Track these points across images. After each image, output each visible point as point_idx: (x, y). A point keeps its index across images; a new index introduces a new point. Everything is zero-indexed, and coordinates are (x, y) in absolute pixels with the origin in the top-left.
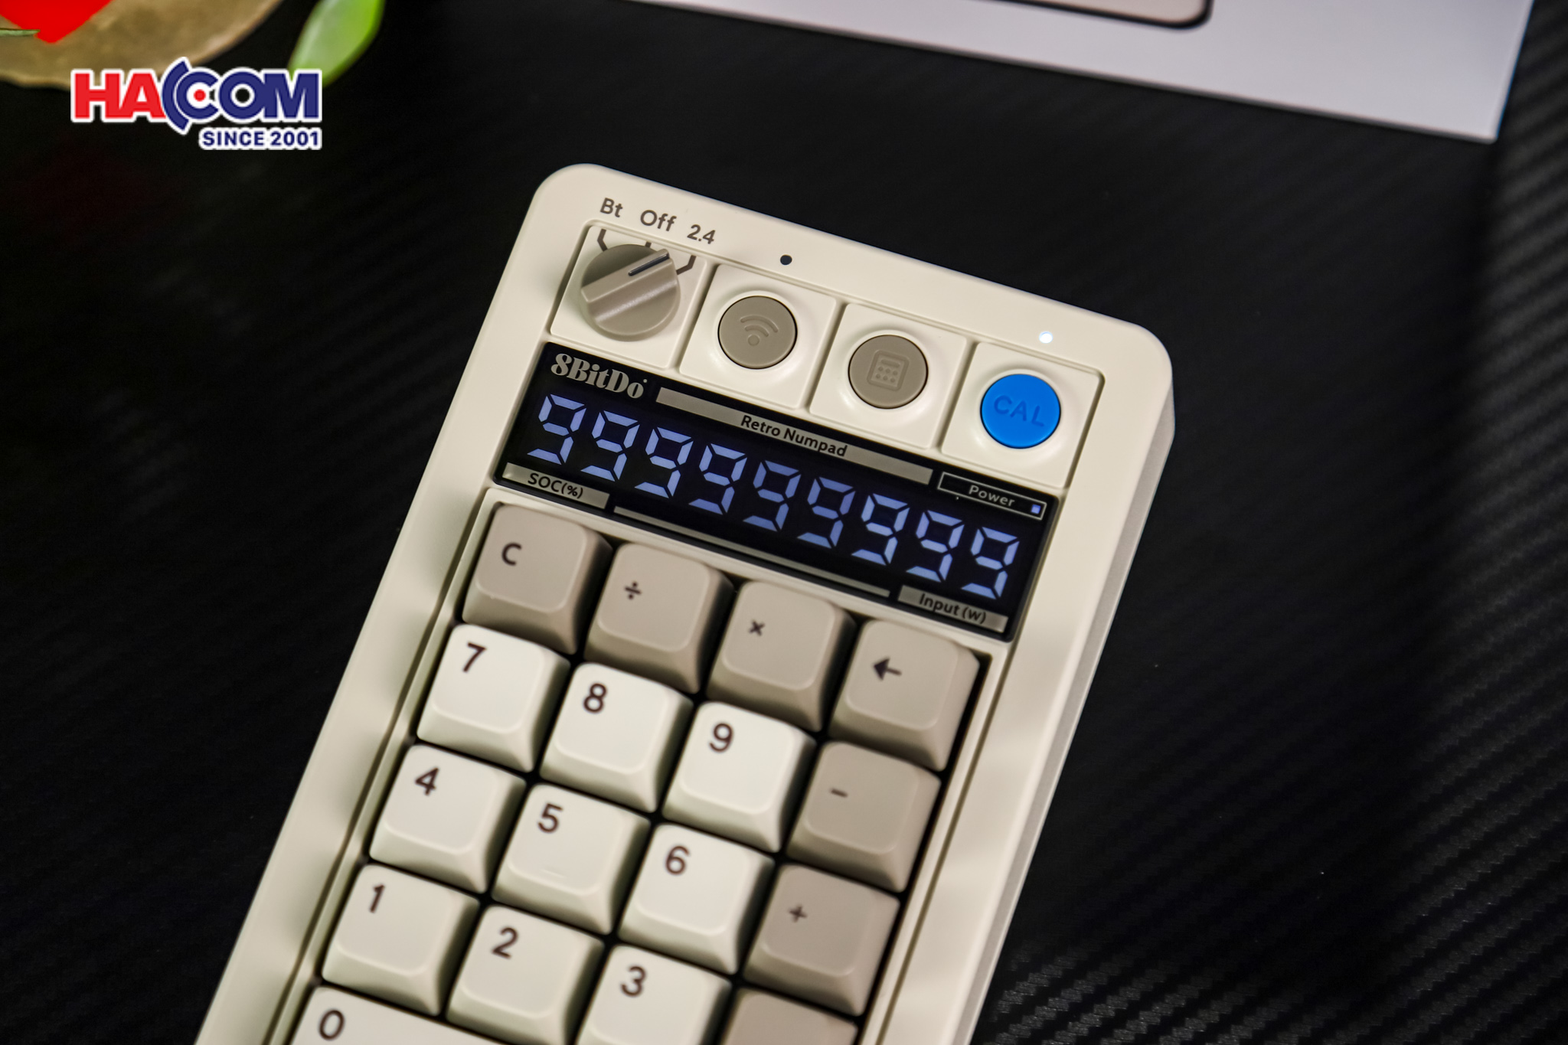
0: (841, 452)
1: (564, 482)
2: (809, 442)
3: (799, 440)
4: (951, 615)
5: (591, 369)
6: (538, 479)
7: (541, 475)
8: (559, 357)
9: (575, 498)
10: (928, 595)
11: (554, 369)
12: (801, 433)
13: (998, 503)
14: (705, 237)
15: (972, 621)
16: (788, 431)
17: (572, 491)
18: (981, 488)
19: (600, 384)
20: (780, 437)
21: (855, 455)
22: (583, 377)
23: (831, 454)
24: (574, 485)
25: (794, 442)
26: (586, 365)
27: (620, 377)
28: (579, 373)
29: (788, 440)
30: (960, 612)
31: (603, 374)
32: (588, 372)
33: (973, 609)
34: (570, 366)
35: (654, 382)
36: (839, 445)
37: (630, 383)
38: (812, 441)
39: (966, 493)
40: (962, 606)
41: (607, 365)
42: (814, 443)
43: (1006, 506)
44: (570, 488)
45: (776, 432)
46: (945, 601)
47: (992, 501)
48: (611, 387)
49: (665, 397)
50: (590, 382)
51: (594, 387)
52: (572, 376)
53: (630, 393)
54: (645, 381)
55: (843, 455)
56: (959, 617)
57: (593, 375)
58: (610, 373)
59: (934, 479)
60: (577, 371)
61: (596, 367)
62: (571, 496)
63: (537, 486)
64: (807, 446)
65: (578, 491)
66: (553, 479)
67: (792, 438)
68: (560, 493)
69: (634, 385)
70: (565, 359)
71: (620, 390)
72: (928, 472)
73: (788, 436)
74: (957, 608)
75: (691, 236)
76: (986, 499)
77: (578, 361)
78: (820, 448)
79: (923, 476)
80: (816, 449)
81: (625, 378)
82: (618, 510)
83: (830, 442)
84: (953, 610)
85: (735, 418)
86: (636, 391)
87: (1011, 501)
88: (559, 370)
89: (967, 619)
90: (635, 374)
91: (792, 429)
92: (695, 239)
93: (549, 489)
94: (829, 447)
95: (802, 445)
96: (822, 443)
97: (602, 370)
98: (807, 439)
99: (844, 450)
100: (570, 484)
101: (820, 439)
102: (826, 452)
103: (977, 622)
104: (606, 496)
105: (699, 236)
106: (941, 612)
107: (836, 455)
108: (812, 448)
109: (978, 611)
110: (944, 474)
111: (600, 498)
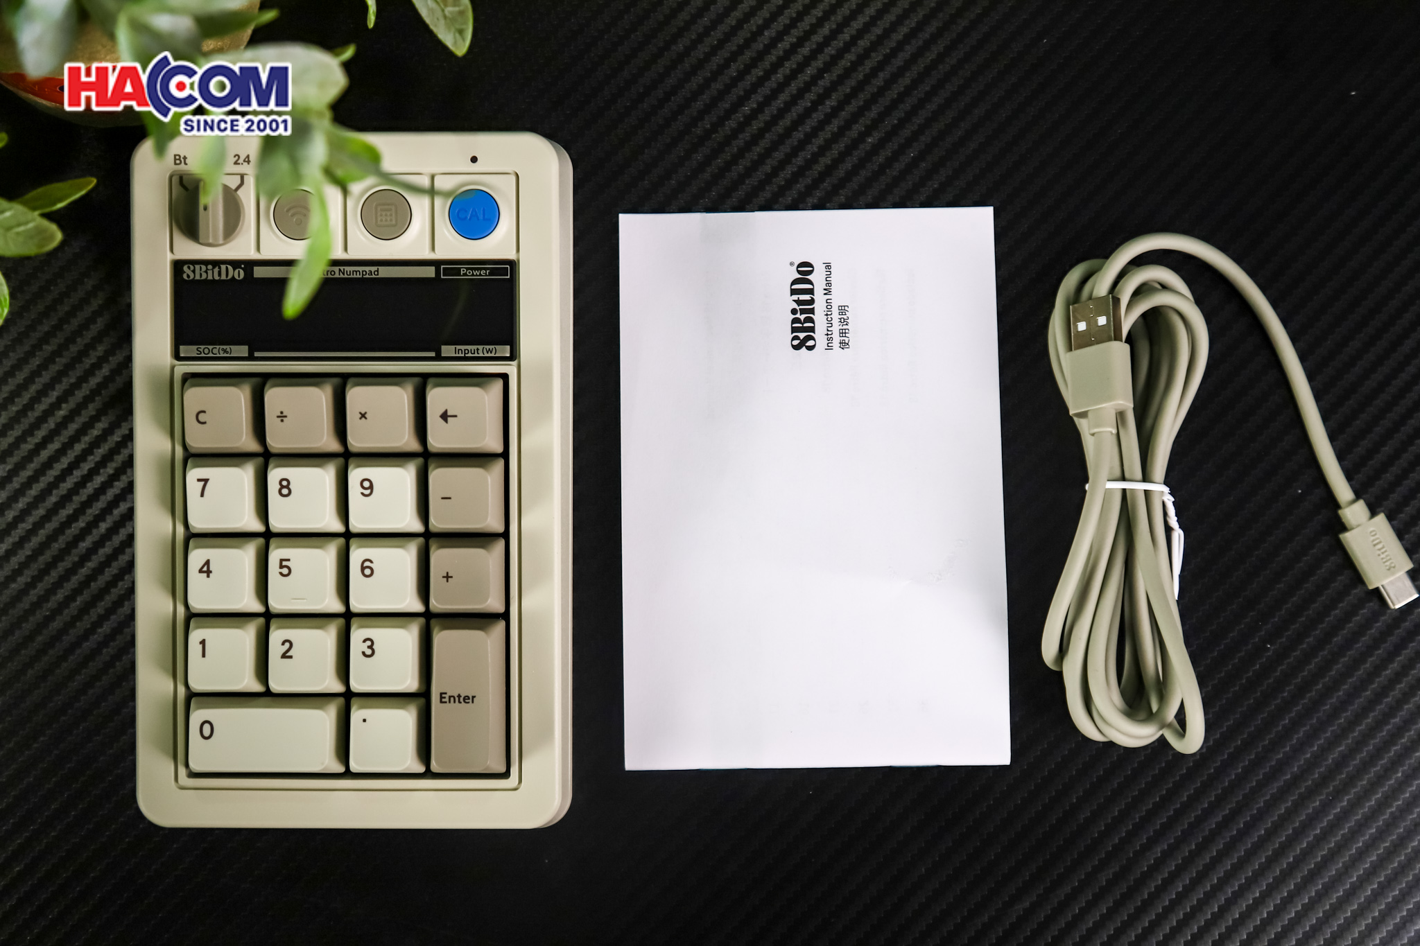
0: (376, 273)
1: (218, 347)
2: (355, 273)
3: (348, 273)
4: (476, 355)
5: (207, 269)
6: (201, 350)
7: (203, 347)
8: (185, 268)
9: (228, 355)
10: (458, 347)
11: (185, 276)
12: (348, 269)
13: (480, 275)
14: (244, 161)
15: (489, 355)
16: (340, 270)
17: (225, 351)
18: (467, 269)
19: (217, 278)
20: (337, 275)
21: (385, 272)
22: (204, 276)
23: (371, 276)
24: (225, 347)
25: (346, 276)
26: (204, 268)
27: (227, 268)
28: (201, 275)
29: (342, 276)
30: (480, 351)
31: (216, 270)
32: (206, 272)
33: (488, 347)
34: (194, 271)
35: (249, 265)
36: (373, 269)
37: (234, 270)
38: (356, 272)
39: (459, 275)
40: (480, 347)
41: (216, 263)
42: (358, 273)
43: (486, 275)
44: (223, 350)
45: (333, 273)
46: (469, 347)
47: (477, 275)
48: (223, 277)
49: (259, 272)
50: (210, 277)
51: (214, 280)
52: (198, 277)
53: (236, 277)
54: (243, 266)
55: (378, 275)
56: (481, 355)
57: (210, 273)
58: (220, 268)
59: (438, 272)
60: (199, 274)
61: (210, 267)
62: (226, 355)
63: (203, 355)
64: (355, 276)
65: (228, 350)
66: (211, 347)
67: (344, 274)
68: (218, 355)
69: (237, 271)
70: (189, 268)
71: (230, 277)
72: (433, 269)
73: (341, 273)
74: (478, 349)
75: (236, 163)
76: (473, 275)
77: (197, 267)
78: (363, 275)
79: (430, 272)
80: (361, 276)
81: (230, 268)
82: (257, 354)
83: (367, 269)
84: (476, 351)
86: (240, 274)
87: (488, 271)
88: (188, 276)
89: (486, 355)
90: (235, 264)
91: (342, 268)
92: (239, 164)
93: (211, 355)
94: (368, 272)
95: (351, 276)
96: (363, 271)
97: (214, 267)
98: (353, 271)
99: (378, 271)
100: (222, 347)
101: (361, 269)
102: (367, 276)
103: (493, 355)
104: (246, 347)
105: (241, 161)
106: (470, 355)
107: (374, 276)
108: (358, 276)
109: (491, 347)
110: (442, 267)
111: (243, 350)
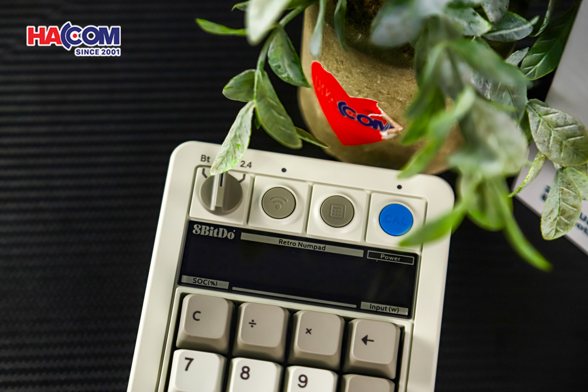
0: (323, 249)
1: (208, 280)
2: (309, 246)
3: (305, 246)
4: (384, 311)
5: (210, 229)
6: (197, 280)
7: (198, 278)
8: (195, 226)
9: (214, 286)
10: (373, 304)
11: (194, 232)
12: (305, 243)
13: (394, 260)
14: (248, 165)
15: (394, 312)
16: (299, 243)
17: (213, 283)
18: (386, 255)
19: (215, 235)
20: (297, 246)
21: (329, 249)
22: (207, 233)
23: (320, 250)
24: (213, 281)
25: (303, 247)
26: (208, 228)
27: (223, 231)
28: (205, 232)
29: (300, 247)
30: (388, 309)
31: (216, 231)
32: (209, 231)
33: (393, 307)
34: (201, 229)
35: (238, 231)
36: (322, 246)
37: (228, 233)
38: (310, 246)
39: (380, 258)
40: (388, 307)
41: (217, 226)
42: (311, 247)
43: (398, 261)
44: (211, 282)
45: (294, 244)
46: (380, 306)
47: (391, 260)
48: (220, 236)
49: (244, 236)
50: (211, 235)
51: (213, 237)
52: (202, 233)
53: (229, 237)
54: (234, 231)
55: (324, 250)
56: (388, 311)
57: (211, 232)
58: (219, 230)
59: (365, 254)
60: (204, 231)
61: (212, 228)
62: (212, 286)
63: (197, 283)
64: (309, 248)
65: (215, 283)
66: (203, 279)
67: (301, 246)
68: (207, 285)
69: (230, 233)
70: (198, 226)
71: (224, 236)
72: (362, 251)
73: (300, 245)
74: (386, 308)
75: (242, 166)
76: (389, 259)
77: (204, 227)
78: (314, 248)
79: (360, 253)
80: (313, 249)
81: (225, 231)
82: (234, 288)
83: (318, 245)
84: (385, 309)
85: (275, 241)
86: (231, 236)
87: (399, 259)
88: (196, 232)
89: (391, 312)
90: (230, 229)
91: (301, 242)
92: (244, 167)
93: (202, 284)
94: (318, 247)
95: (307, 248)
96: (315, 246)
97: (215, 229)
98: (308, 245)
99: (325, 247)
100: (211, 280)
101: (314, 244)
102: (317, 250)
103: (396, 313)
104: (228, 283)
105: (245, 165)
106: (380, 310)
107: (321, 250)
108: (311, 249)
109: (395, 307)
110: (369, 251)
111: (225, 285)
